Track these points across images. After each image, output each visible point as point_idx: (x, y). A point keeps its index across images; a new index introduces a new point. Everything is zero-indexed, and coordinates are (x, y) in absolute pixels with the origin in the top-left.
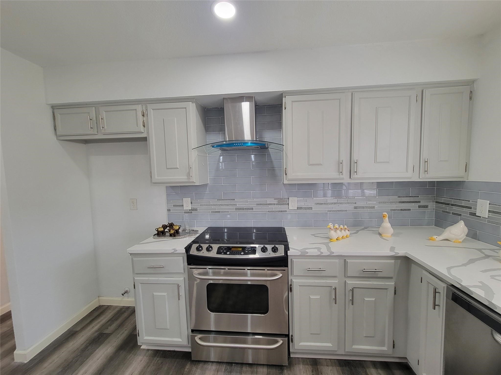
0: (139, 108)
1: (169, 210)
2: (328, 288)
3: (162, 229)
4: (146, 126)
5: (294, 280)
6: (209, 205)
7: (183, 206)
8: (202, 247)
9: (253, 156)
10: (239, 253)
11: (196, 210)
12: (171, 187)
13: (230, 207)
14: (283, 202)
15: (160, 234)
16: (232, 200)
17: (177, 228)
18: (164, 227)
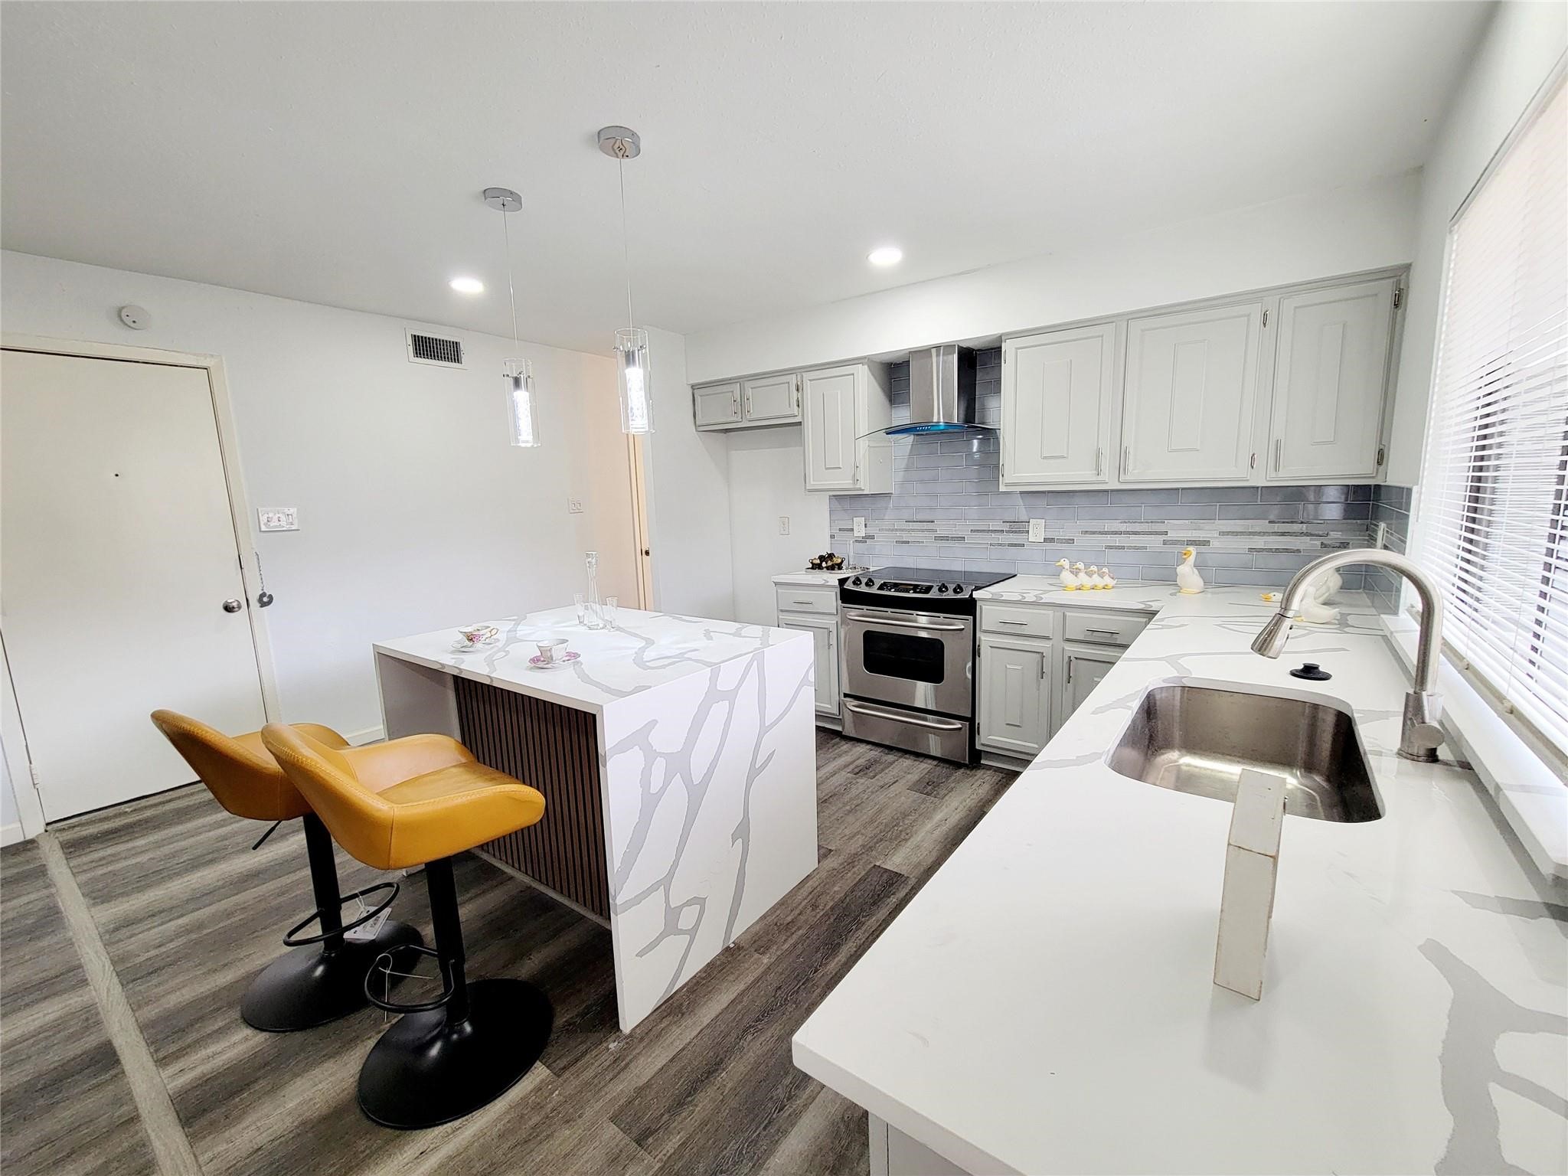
0: (793, 380)
1: (832, 537)
2: (1035, 655)
3: (818, 561)
4: (800, 404)
5: (983, 638)
6: (892, 530)
7: (852, 530)
8: (860, 581)
9: (975, 442)
10: (907, 591)
11: (872, 537)
12: (834, 496)
13: (927, 534)
14: (1019, 527)
15: (816, 567)
16: (929, 522)
17: (840, 561)
18: (822, 558)
